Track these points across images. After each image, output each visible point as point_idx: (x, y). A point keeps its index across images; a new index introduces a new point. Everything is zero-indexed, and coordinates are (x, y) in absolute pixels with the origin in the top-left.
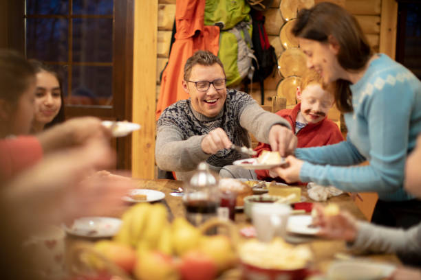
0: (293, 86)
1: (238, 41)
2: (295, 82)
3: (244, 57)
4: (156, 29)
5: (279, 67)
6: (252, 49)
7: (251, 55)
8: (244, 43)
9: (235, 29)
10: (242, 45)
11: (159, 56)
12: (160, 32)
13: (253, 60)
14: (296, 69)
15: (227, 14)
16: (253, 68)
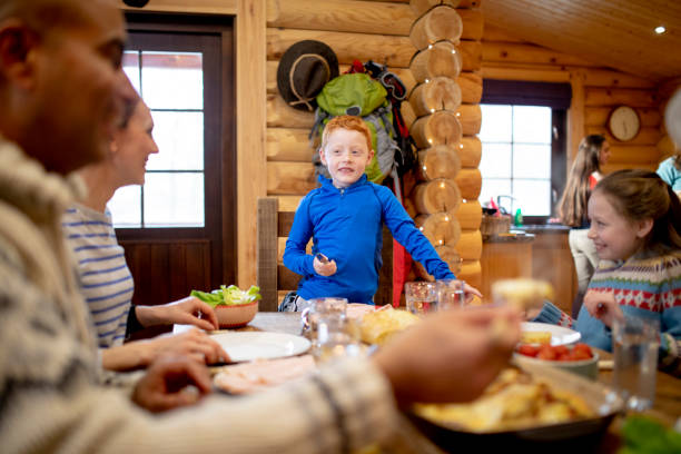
0: (440, 190)
1: (378, 130)
2: (442, 186)
3: (386, 150)
4: (265, 125)
5: (425, 168)
6: (394, 139)
7: (395, 146)
8: (385, 134)
9: (373, 117)
10: (382, 135)
11: (269, 159)
12: (270, 129)
13: (397, 151)
14: (442, 170)
15: (364, 95)
16: (397, 164)
